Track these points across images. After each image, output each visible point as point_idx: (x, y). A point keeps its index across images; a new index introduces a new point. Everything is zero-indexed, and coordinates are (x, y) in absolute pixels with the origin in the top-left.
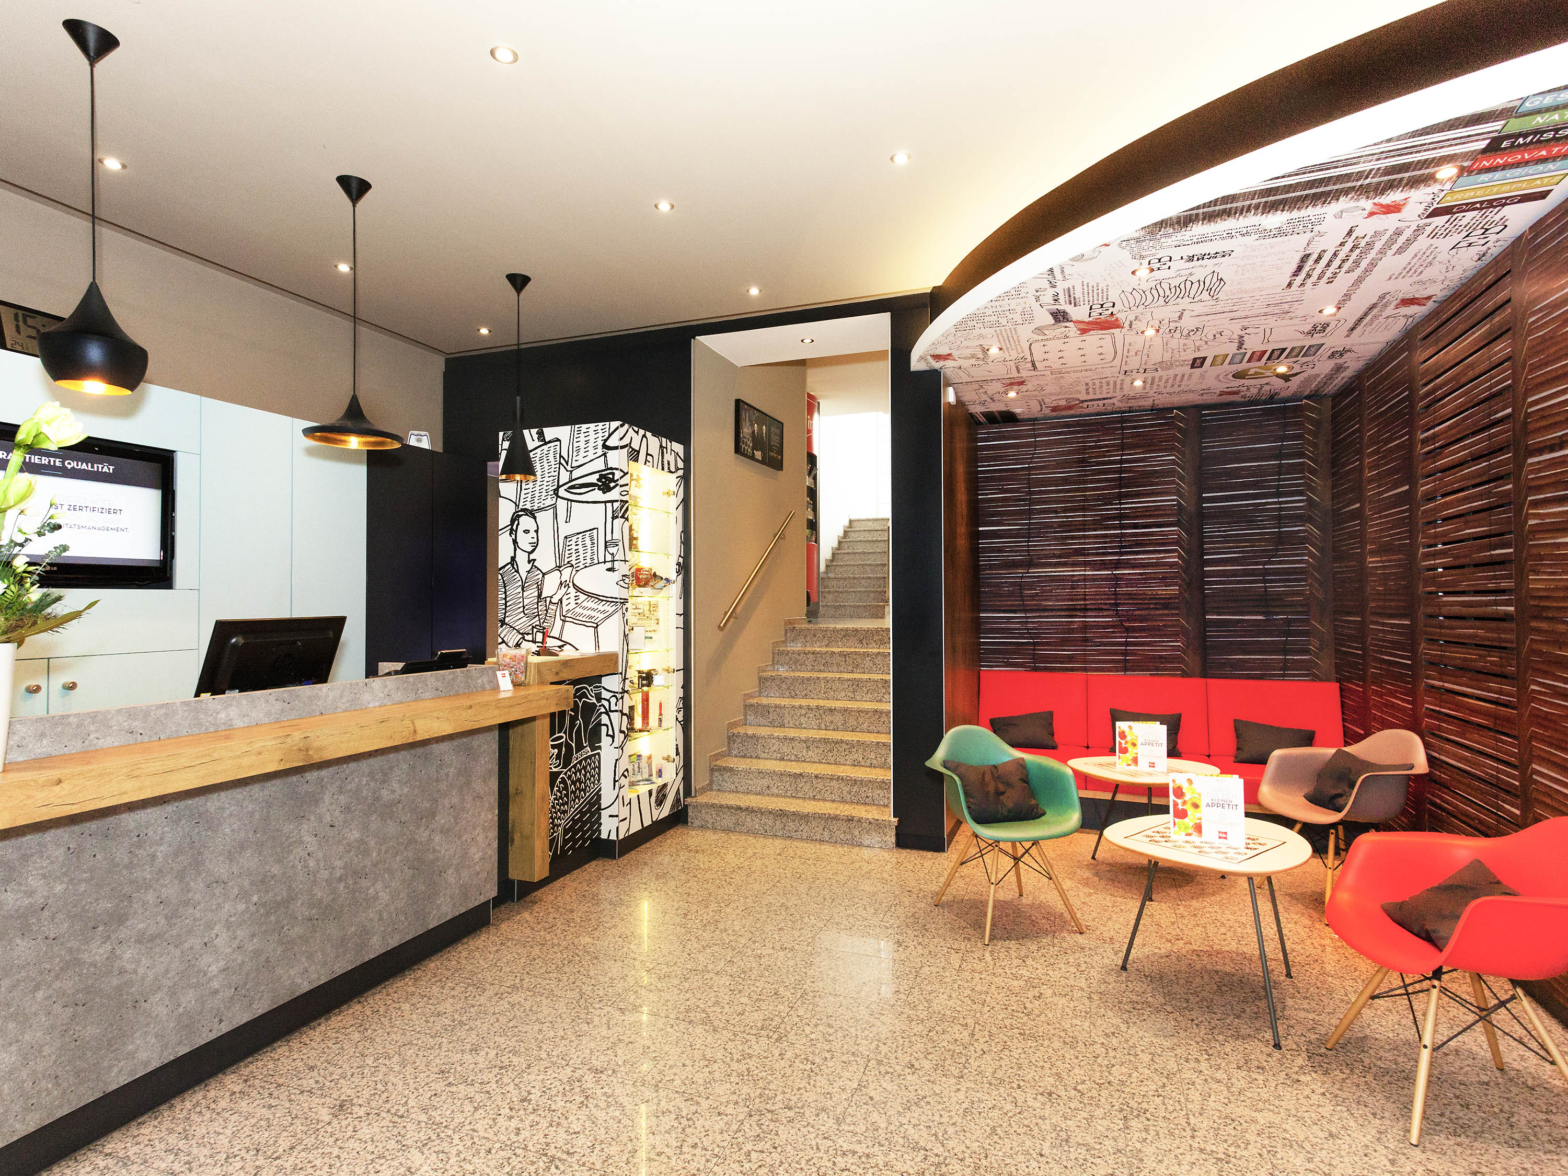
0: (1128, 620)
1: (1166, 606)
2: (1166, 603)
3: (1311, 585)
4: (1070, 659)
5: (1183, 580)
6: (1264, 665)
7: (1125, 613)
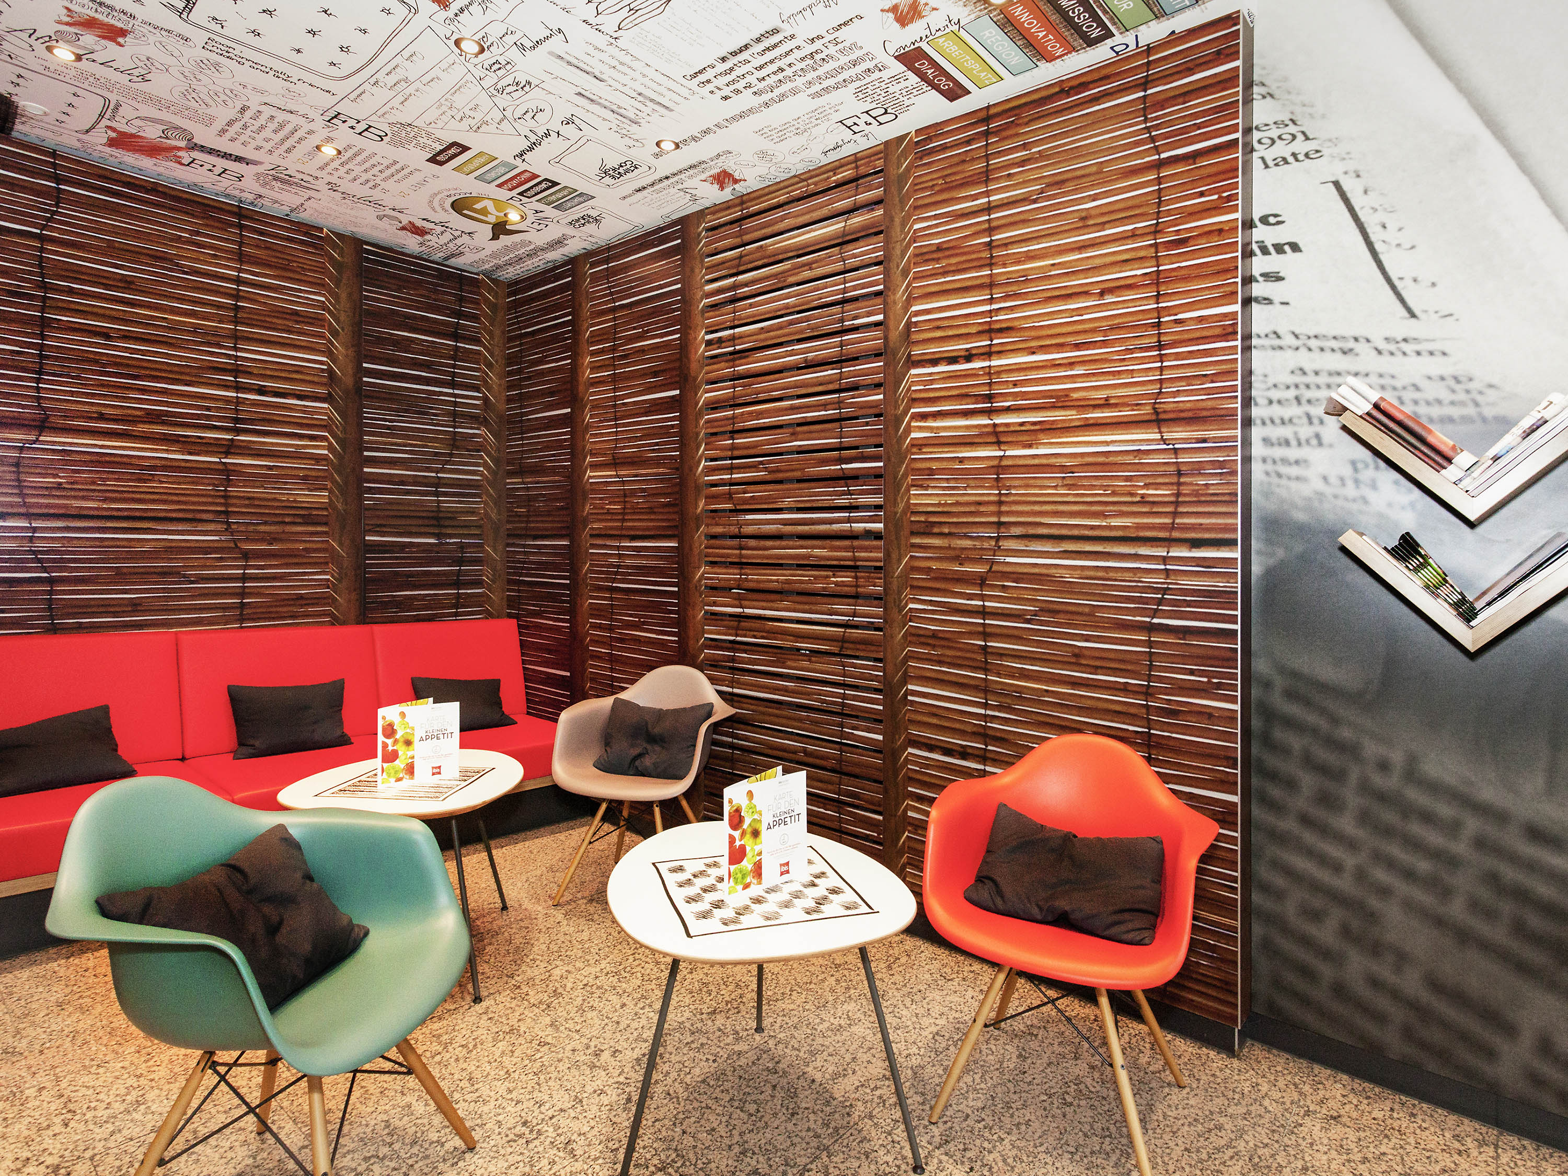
0: (247, 540)
1: (308, 520)
2: (308, 517)
3: (485, 503)
4: (135, 607)
5: (334, 482)
6: (434, 603)
7: (242, 528)
